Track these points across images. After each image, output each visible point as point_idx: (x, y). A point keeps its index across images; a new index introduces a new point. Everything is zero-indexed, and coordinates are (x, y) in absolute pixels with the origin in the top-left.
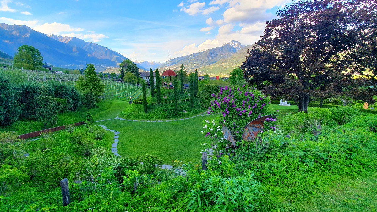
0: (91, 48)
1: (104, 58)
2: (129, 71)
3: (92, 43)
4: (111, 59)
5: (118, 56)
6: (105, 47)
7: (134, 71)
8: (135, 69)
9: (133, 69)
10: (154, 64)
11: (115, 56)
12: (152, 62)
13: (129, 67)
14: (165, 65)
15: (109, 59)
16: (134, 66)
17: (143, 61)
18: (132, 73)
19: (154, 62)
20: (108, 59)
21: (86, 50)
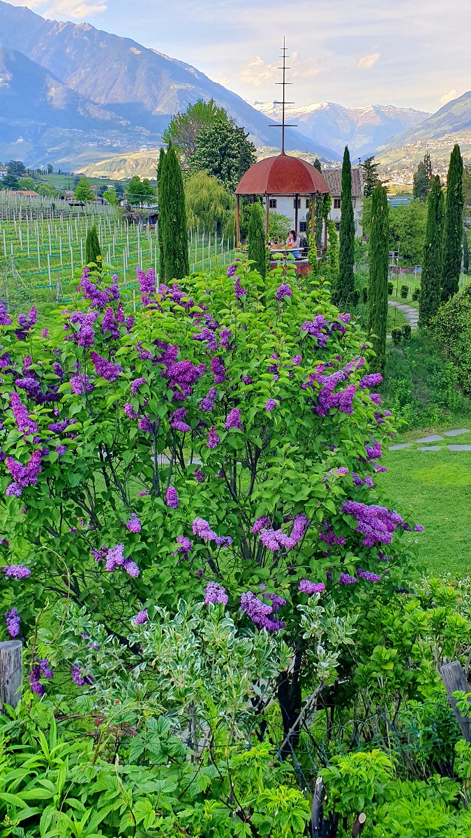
0: (68, 51)
1: (121, 101)
2: (207, 167)
3: (70, 26)
4: (156, 102)
5: (190, 86)
6: (130, 43)
7: (229, 168)
8: (234, 157)
9: (224, 153)
10: (377, 121)
11: (176, 87)
12: (367, 108)
13: (207, 142)
14: (440, 124)
15: (146, 101)
16: (231, 137)
17: (316, 106)
18: (214, 180)
19: (377, 110)
20: (141, 104)
21: (45, 63)
